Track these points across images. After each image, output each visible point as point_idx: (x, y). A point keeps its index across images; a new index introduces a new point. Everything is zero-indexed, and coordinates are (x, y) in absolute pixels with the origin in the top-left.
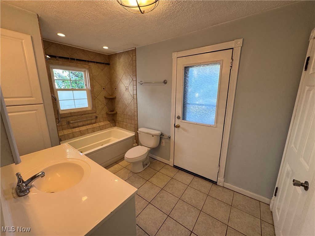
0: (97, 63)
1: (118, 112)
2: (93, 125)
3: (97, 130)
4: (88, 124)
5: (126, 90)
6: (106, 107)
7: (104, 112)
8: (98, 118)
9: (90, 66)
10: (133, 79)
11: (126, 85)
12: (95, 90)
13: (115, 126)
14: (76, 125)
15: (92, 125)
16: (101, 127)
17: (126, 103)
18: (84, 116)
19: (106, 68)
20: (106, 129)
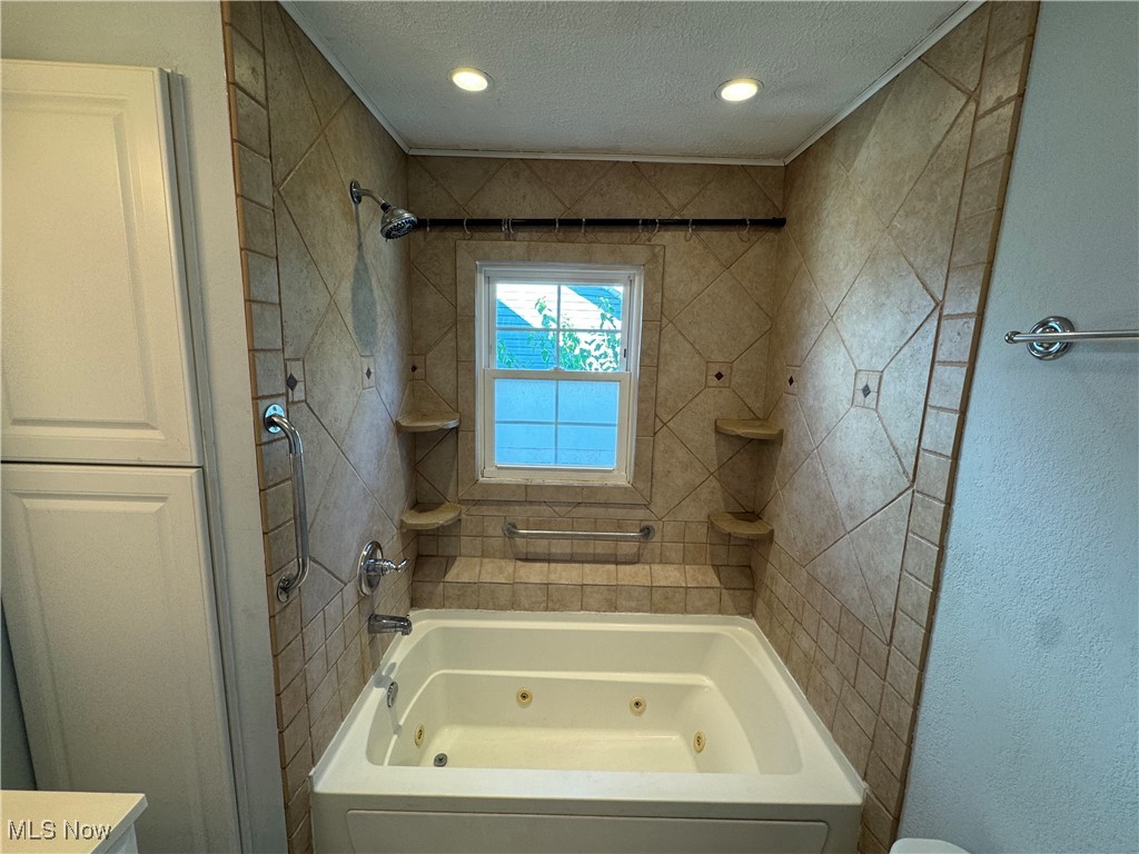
0: (700, 223)
1: (779, 538)
2: (621, 567)
3: (633, 604)
4: (596, 560)
5: (860, 396)
6: (715, 483)
7: (695, 512)
8: (657, 538)
9: (657, 249)
10: (939, 305)
11: (865, 356)
12: (664, 381)
13: (749, 611)
14: (540, 547)
15: (612, 567)
16: (657, 596)
17: (842, 503)
18: (581, 511)
19: (758, 248)
20: (685, 611)
